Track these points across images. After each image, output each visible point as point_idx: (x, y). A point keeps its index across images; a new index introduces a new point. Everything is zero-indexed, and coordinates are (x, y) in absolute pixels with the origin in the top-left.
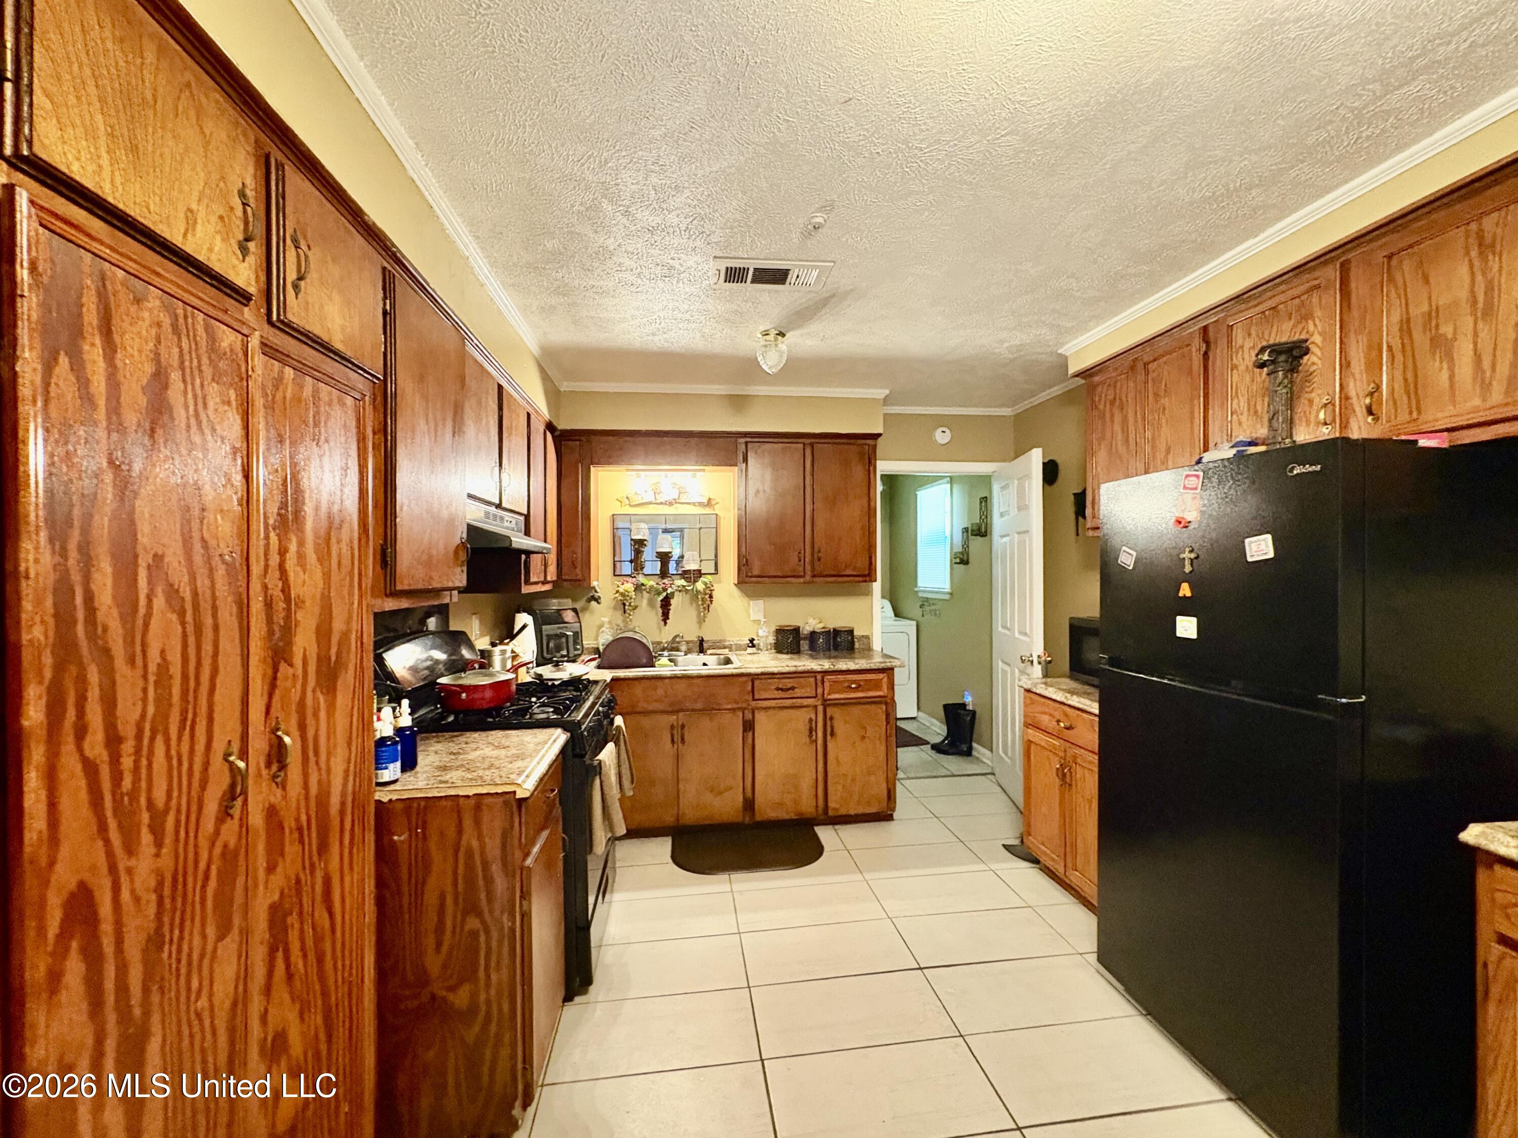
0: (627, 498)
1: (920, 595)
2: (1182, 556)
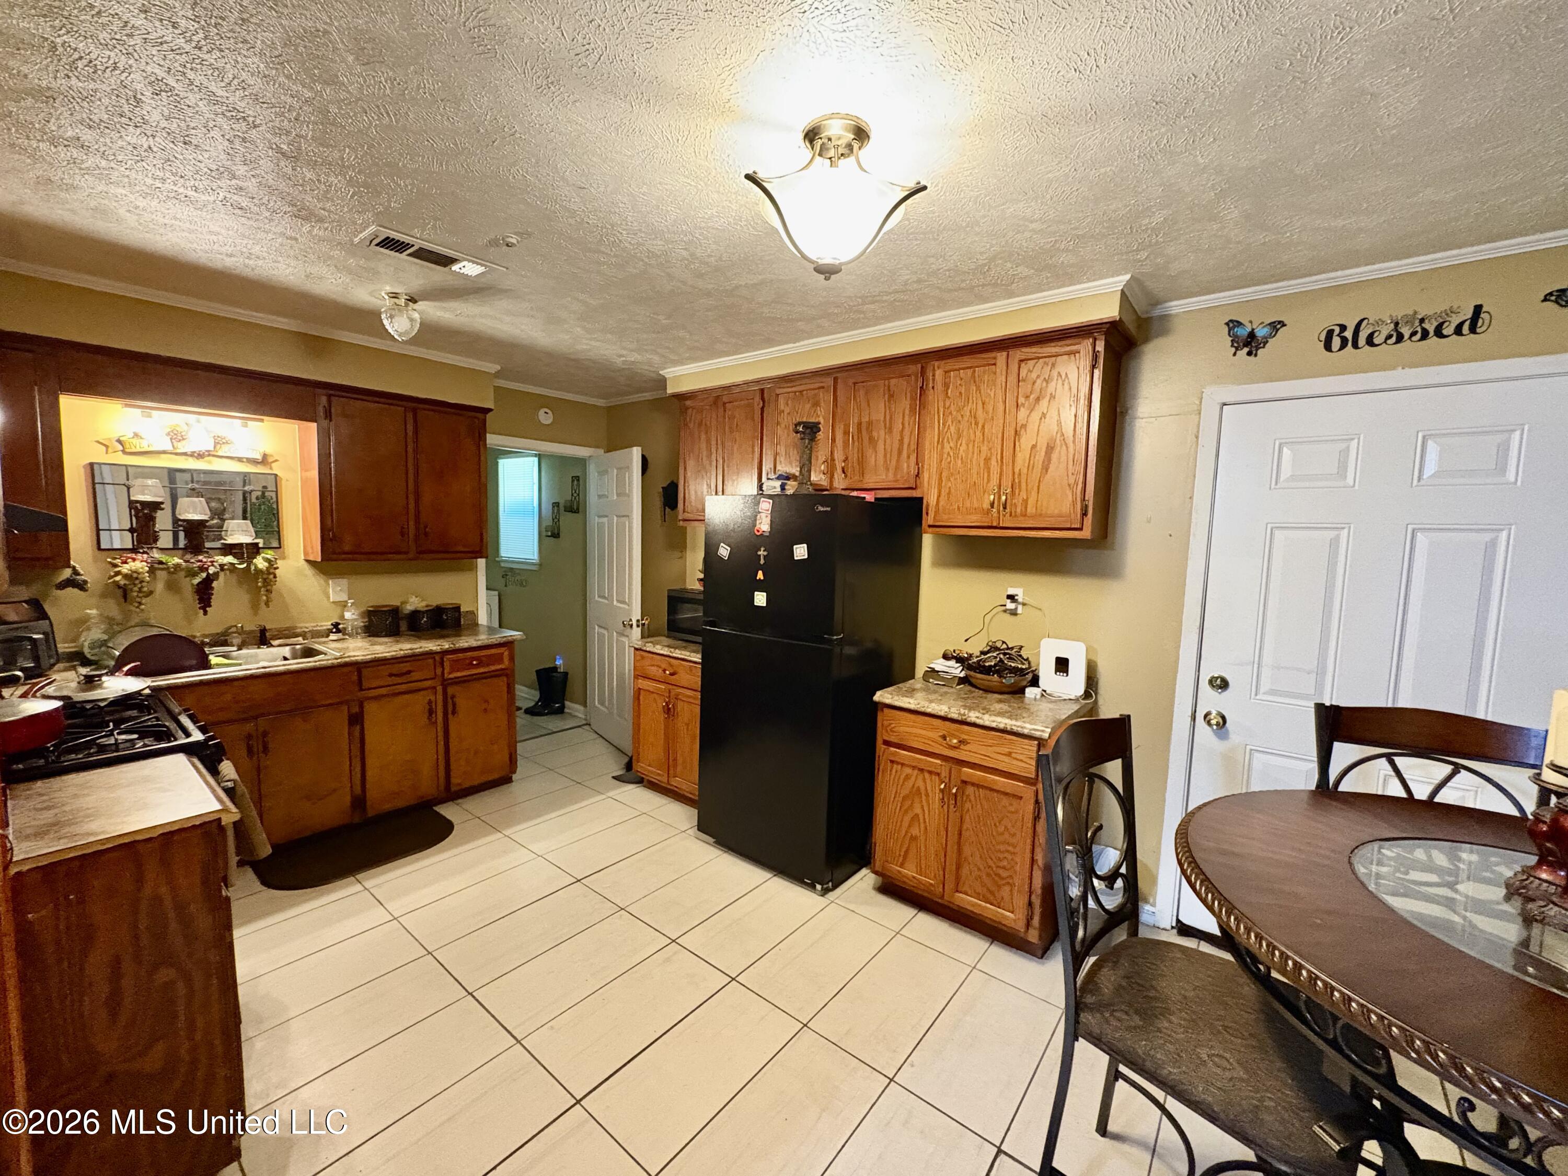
0: (119, 441)
1: (503, 565)
2: (759, 553)
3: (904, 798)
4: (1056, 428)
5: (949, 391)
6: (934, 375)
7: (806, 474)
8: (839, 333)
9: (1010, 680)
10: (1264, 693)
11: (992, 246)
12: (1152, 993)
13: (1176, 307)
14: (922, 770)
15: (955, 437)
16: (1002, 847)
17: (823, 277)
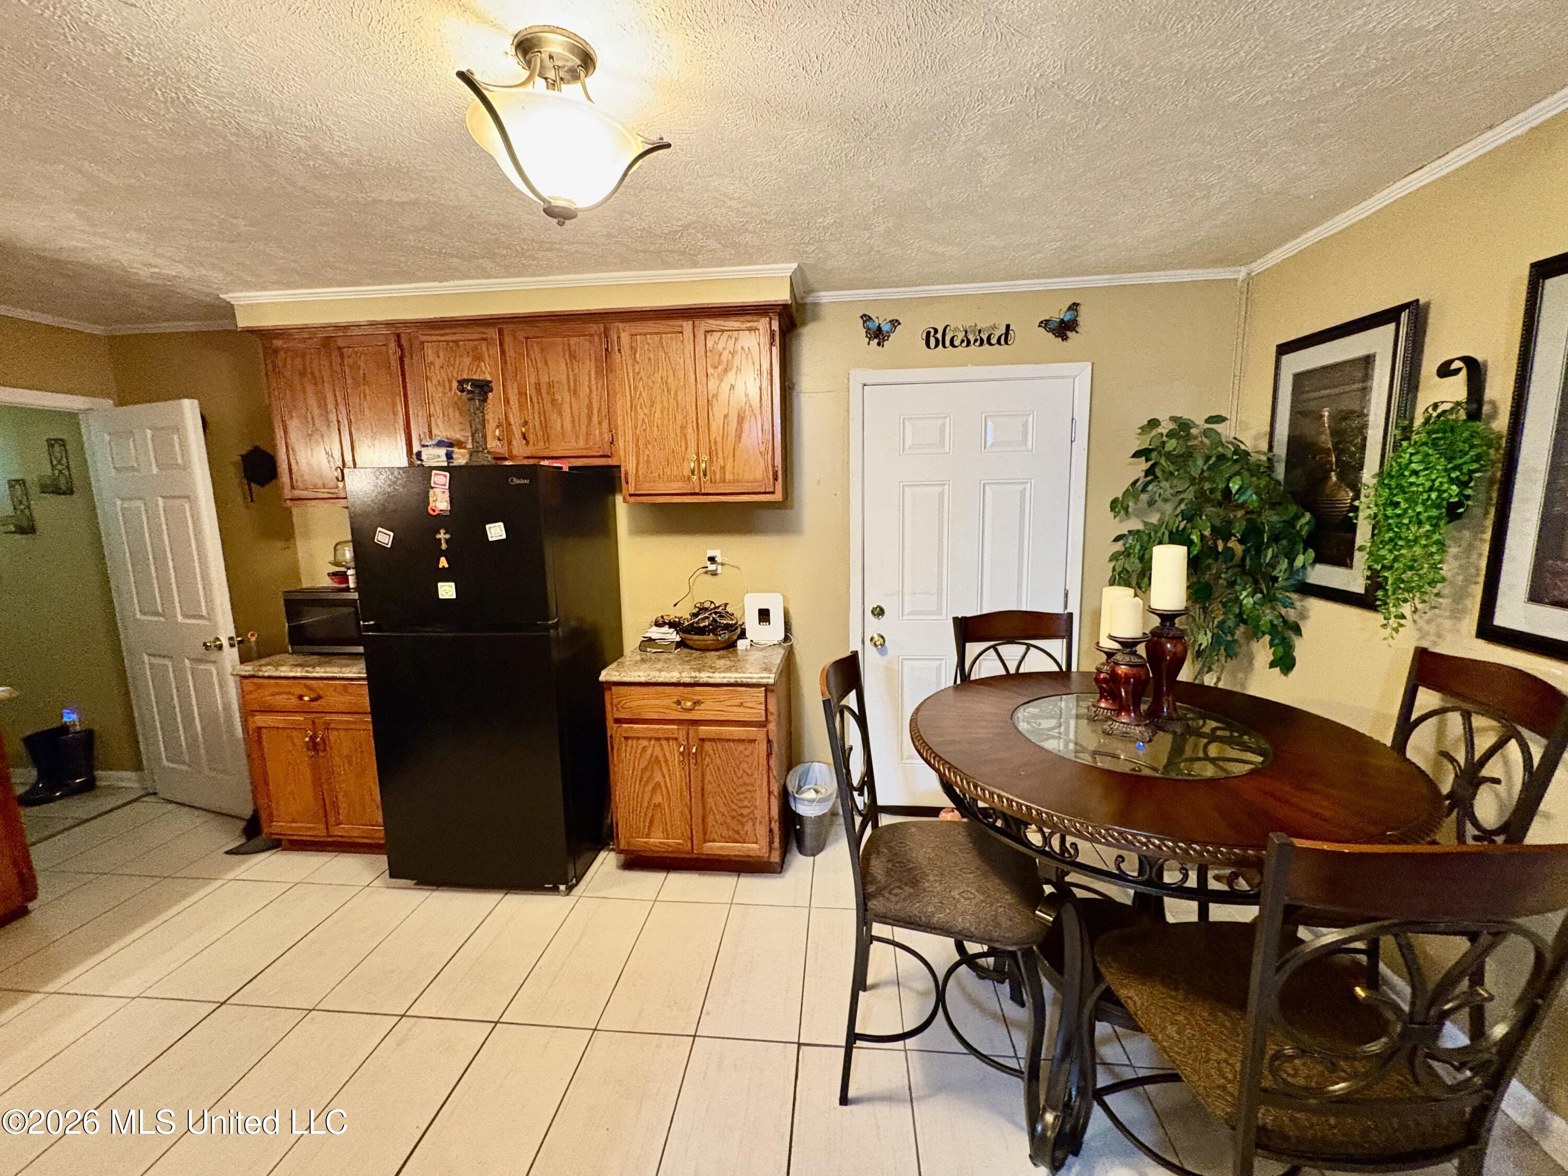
2: (438, 536)
3: (644, 770)
4: (744, 399)
5: (638, 356)
6: (619, 338)
7: (481, 440)
8: (503, 277)
9: (725, 636)
10: (908, 614)
11: (689, 214)
12: (911, 865)
13: (825, 297)
14: (658, 739)
15: (648, 405)
16: (742, 789)
17: (555, 221)
